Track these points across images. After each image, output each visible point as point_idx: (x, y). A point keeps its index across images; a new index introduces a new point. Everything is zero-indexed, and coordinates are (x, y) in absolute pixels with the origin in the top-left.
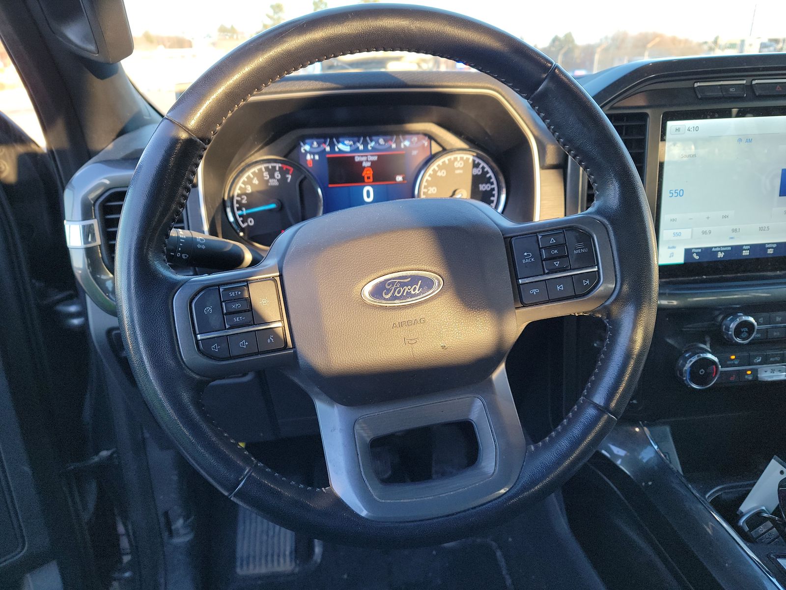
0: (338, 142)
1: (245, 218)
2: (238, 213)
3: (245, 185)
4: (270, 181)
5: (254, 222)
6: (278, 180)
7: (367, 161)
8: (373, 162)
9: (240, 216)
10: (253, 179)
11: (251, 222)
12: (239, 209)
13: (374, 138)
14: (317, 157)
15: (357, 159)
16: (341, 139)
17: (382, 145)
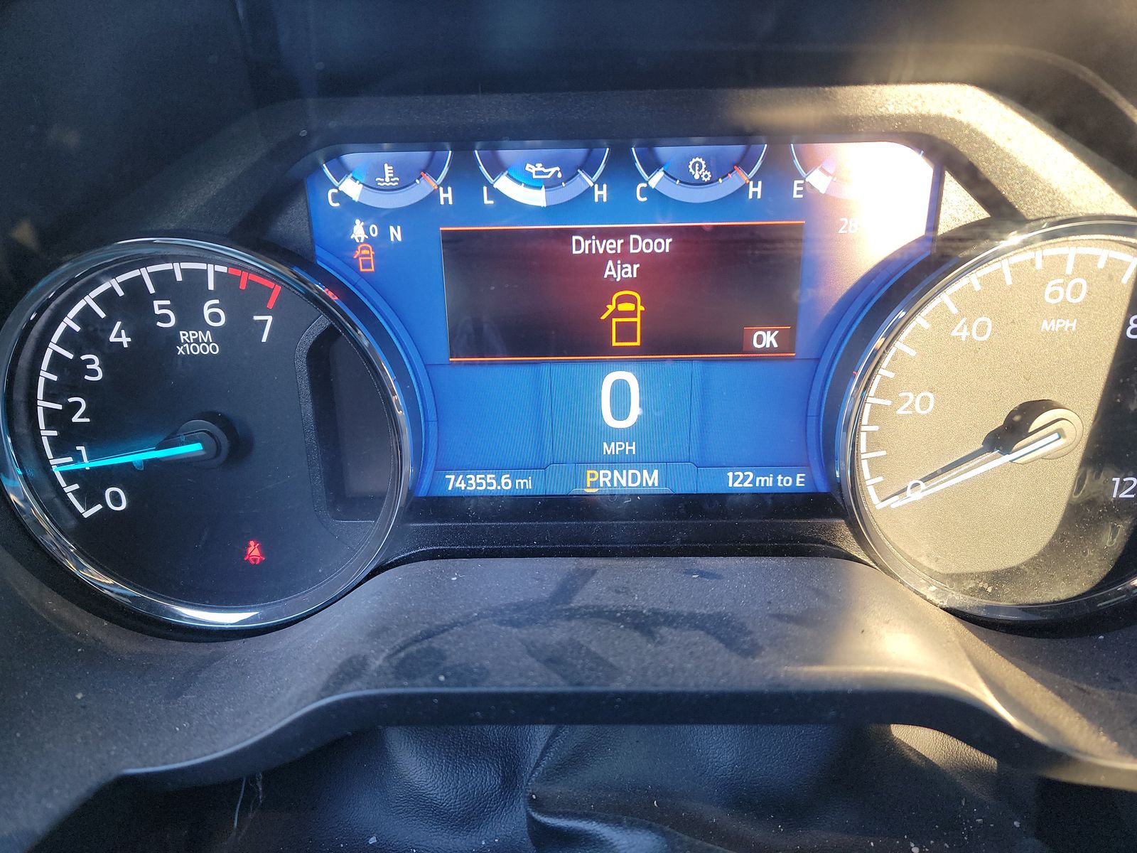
0: (497, 168)
1: (92, 485)
2: (60, 464)
3: (78, 353)
4: (183, 336)
5: (128, 504)
6: (218, 335)
7: (625, 257)
8: (649, 263)
9: (70, 477)
10: (108, 325)
11: (117, 499)
12: (61, 447)
13: (664, 152)
14: (396, 233)
15: (582, 247)
16: (506, 155)
17: (700, 183)
